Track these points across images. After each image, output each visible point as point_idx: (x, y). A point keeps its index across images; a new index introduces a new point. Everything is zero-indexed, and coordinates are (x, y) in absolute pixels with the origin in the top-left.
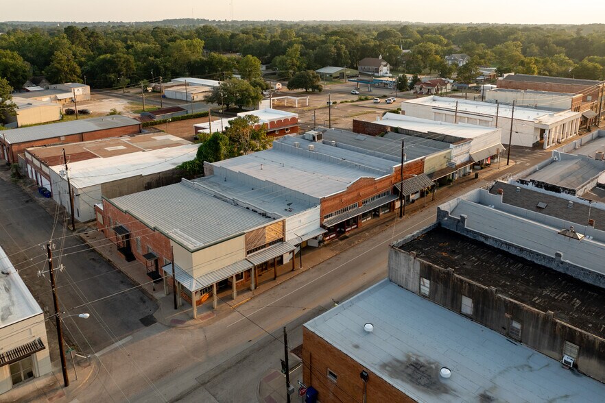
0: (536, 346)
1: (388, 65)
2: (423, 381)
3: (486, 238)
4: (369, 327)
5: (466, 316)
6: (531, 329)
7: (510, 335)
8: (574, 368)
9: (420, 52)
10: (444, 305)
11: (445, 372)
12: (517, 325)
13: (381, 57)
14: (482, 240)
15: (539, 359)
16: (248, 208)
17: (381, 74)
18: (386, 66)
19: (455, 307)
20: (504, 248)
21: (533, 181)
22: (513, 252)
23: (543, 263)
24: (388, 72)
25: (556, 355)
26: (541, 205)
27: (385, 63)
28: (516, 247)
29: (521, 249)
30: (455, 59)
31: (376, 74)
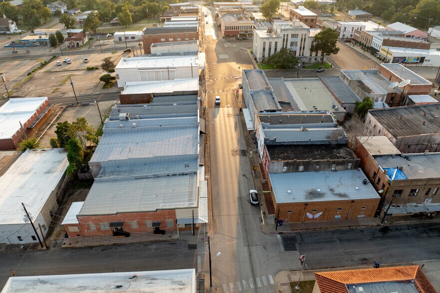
0: (324, 170)
1: (15, 23)
2: (317, 196)
3: (284, 142)
4: (289, 191)
5: (301, 172)
6: (323, 166)
7: (316, 170)
8: (335, 171)
9: (33, 7)
10: (293, 172)
11: (319, 190)
12: (318, 167)
13: (5, 17)
14: (283, 144)
15: (327, 173)
16: (168, 175)
17: (12, 31)
18: (12, 23)
19: (297, 170)
20: (292, 144)
21: (265, 110)
22: (294, 144)
23: (305, 144)
24: (17, 28)
25: (330, 169)
26: (280, 121)
27: (10, 21)
28: (295, 142)
29: (298, 142)
30: (56, 7)
31: (8, 32)
